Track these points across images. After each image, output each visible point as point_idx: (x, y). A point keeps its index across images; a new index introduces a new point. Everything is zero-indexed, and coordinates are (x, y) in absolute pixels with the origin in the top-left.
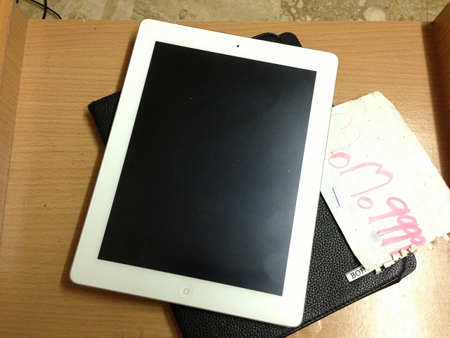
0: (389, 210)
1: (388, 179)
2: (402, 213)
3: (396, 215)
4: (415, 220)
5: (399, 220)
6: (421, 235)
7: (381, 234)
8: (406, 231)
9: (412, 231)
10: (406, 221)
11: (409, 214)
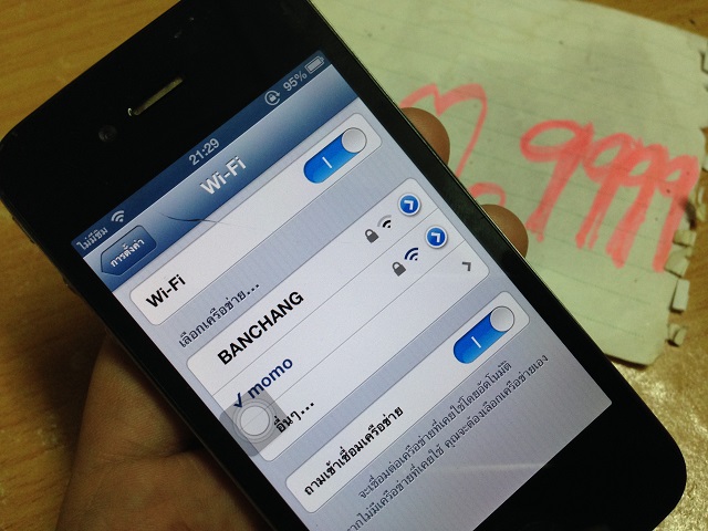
0: (549, 167)
1: (478, 102)
2: (581, 147)
3: (574, 165)
4: (624, 139)
5: (593, 173)
6: (672, 157)
7: (588, 238)
8: (630, 182)
10: (608, 156)
11: (596, 138)
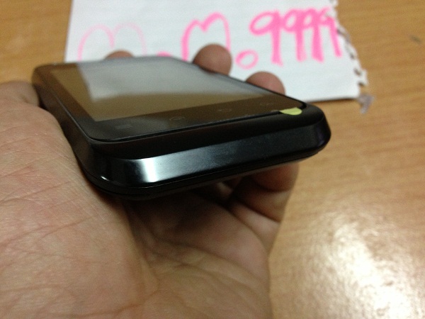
1: (221, 20)
4: (294, 12)
5: (289, 30)
9: (308, 20)
10: (291, 21)
